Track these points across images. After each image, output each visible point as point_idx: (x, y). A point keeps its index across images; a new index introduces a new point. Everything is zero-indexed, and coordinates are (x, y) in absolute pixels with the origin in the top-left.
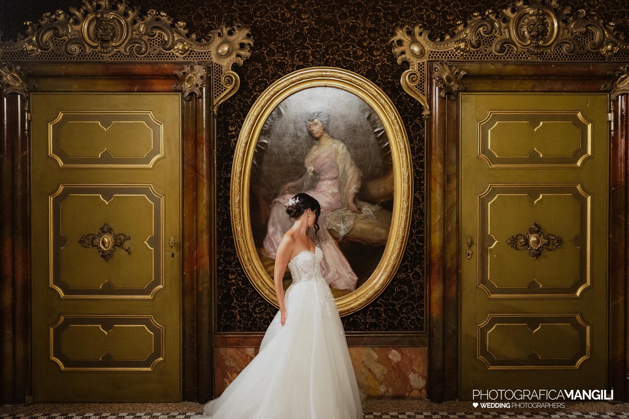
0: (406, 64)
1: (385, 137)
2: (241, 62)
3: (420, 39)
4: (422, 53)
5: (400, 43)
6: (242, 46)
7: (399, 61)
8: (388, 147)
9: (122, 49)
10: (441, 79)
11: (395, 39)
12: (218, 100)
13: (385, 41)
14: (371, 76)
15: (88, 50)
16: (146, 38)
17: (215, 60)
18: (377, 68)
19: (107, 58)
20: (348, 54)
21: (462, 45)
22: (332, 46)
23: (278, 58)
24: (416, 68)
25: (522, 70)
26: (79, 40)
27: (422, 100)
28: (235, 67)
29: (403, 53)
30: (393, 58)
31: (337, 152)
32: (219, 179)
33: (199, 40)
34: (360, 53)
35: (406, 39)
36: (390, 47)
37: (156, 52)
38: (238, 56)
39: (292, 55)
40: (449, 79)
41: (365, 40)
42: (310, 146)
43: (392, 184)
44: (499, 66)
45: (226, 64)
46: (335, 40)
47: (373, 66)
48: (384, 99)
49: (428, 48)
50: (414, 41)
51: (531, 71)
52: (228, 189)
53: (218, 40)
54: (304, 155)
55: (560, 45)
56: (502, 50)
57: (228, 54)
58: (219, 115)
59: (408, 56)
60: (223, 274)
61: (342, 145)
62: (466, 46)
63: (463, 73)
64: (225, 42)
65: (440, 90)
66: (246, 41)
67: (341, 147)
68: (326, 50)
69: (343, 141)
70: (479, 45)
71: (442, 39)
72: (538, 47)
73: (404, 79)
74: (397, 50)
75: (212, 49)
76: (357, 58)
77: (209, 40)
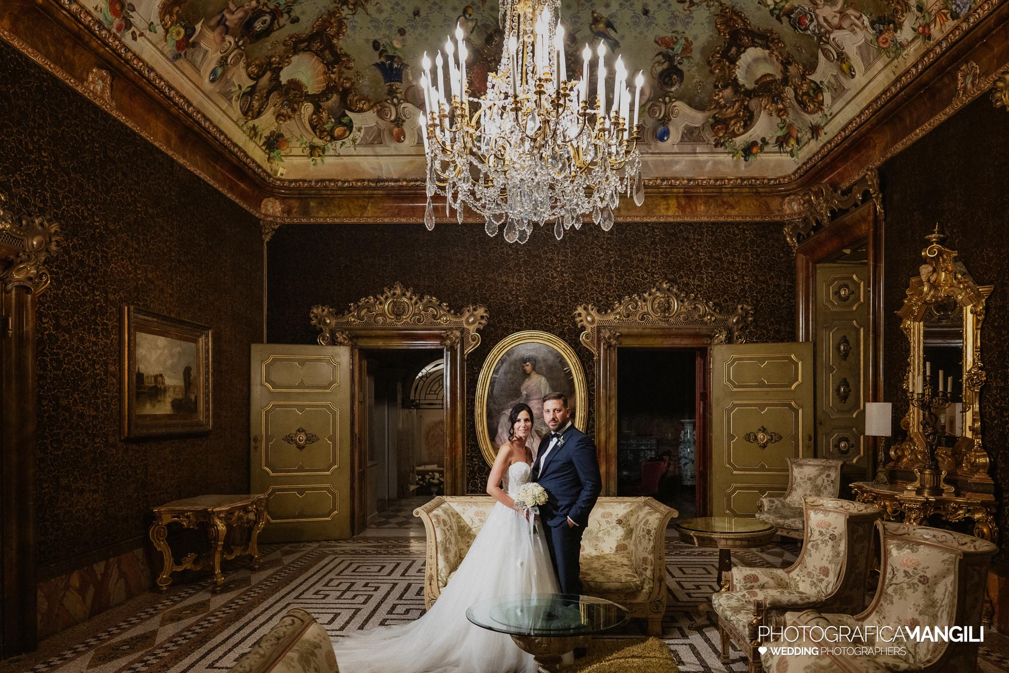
0: (583, 328)
1: (570, 373)
2: (482, 327)
3: (592, 313)
4: (593, 321)
5: (580, 315)
6: (482, 317)
7: (579, 327)
8: (572, 379)
9: (409, 320)
10: (604, 338)
11: (577, 312)
12: (469, 350)
13: (570, 314)
14: (561, 335)
15: (388, 321)
16: (423, 312)
17: (465, 326)
18: (566, 330)
19: (399, 325)
20: (548, 322)
21: (618, 317)
22: (538, 317)
23: (504, 324)
24: (590, 330)
25: (654, 332)
26: (383, 314)
27: (594, 350)
28: (478, 330)
29: (581, 321)
30: (575, 324)
31: (540, 383)
32: (468, 399)
33: (455, 314)
34: (555, 321)
35: (584, 313)
36: (574, 317)
37: (429, 322)
38: (480, 323)
39: (513, 322)
40: (610, 338)
41: (558, 313)
42: (524, 380)
43: (575, 403)
44: (640, 330)
45: (472, 329)
46: (539, 313)
47: (563, 329)
48: (570, 350)
49: (597, 318)
50: (588, 314)
51: (660, 332)
52: (473, 405)
53: (467, 314)
54: (520, 384)
55: (679, 316)
56: (643, 319)
57: (473, 322)
58: (468, 360)
59: (585, 323)
60: (471, 459)
61: (544, 378)
62: (620, 317)
63: (617, 334)
64: (472, 315)
65: (604, 344)
66: (485, 314)
67: (543, 380)
68: (534, 319)
69: (545, 376)
70: (628, 316)
71: (606, 312)
72: (665, 317)
73: (582, 337)
74: (578, 319)
75: (464, 319)
76: (553, 324)
77: (462, 314)
